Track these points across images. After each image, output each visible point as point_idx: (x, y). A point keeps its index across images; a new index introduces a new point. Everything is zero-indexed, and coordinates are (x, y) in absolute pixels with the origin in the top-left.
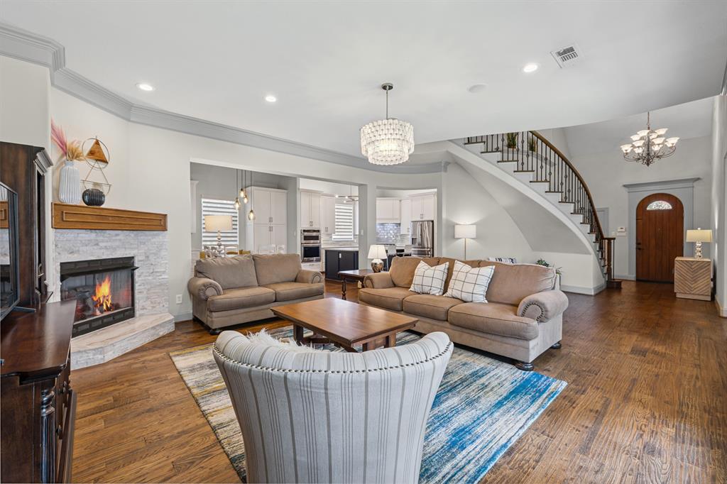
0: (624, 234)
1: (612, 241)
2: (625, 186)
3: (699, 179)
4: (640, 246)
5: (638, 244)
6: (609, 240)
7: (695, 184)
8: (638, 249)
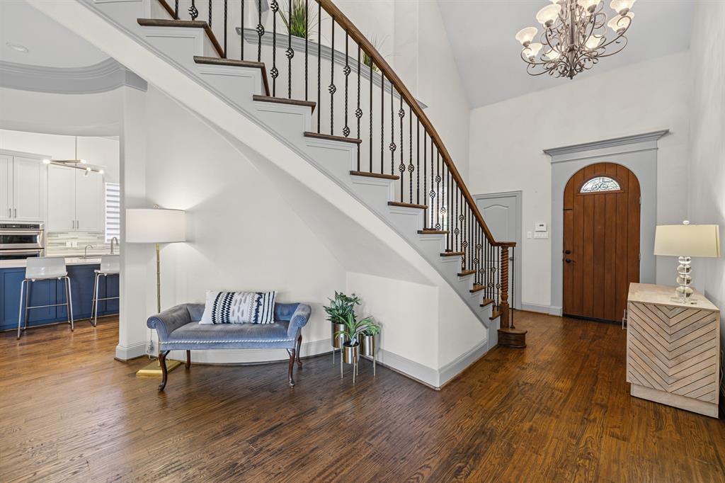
0: (545, 235)
1: (510, 249)
2: (546, 152)
3: (667, 132)
4: (569, 257)
5: (566, 252)
6: (505, 246)
7: (661, 143)
8: (566, 261)
